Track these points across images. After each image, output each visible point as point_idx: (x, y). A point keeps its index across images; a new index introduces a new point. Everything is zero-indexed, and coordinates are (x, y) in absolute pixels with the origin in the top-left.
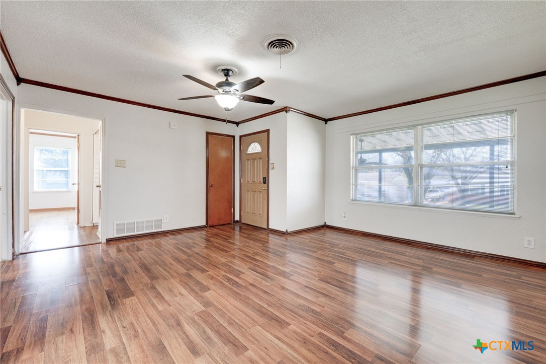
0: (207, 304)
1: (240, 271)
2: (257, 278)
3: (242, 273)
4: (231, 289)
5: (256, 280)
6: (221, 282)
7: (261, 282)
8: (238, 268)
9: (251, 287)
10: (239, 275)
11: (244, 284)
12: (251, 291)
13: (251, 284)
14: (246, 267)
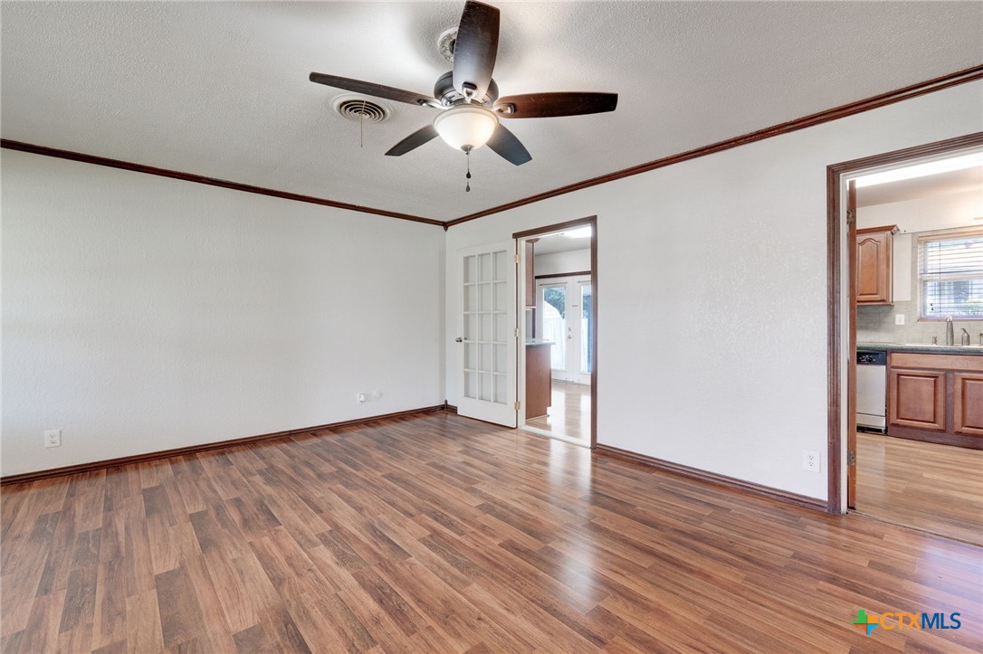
0: (473, 491)
1: (430, 546)
2: (396, 528)
3: (423, 541)
4: (445, 509)
5: (399, 524)
6: (463, 519)
7: (393, 519)
8: (433, 555)
9: (412, 510)
10: (431, 536)
11: (424, 515)
12: (413, 505)
13: (411, 516)
14: (412, 560)
